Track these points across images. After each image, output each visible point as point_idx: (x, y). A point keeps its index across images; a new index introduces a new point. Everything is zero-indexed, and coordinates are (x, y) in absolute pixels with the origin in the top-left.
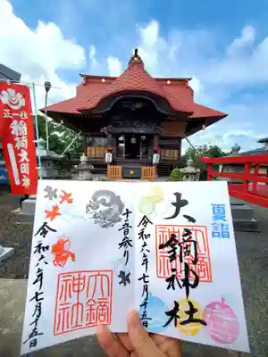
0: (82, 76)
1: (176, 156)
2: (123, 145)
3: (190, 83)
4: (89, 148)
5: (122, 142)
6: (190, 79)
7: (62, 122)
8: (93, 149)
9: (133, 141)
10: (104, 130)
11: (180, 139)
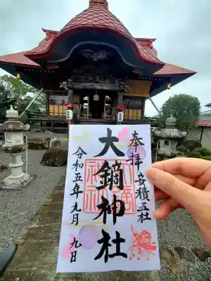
0: (45, 31)
1: (139, 115)
2: (87, 104)
3: (154, 44)
4: (51, 107)
5: (86, 102)
6: (154, 40)
7: (18, 76)
8: (56, 107)
9: (96, 98)
10: (64, 85)
11: (143, 99)
